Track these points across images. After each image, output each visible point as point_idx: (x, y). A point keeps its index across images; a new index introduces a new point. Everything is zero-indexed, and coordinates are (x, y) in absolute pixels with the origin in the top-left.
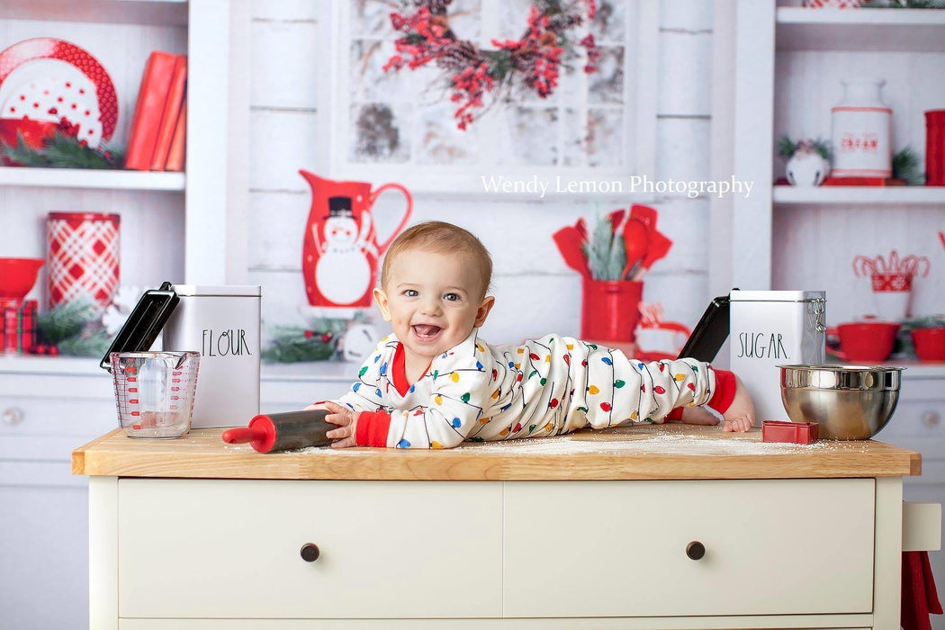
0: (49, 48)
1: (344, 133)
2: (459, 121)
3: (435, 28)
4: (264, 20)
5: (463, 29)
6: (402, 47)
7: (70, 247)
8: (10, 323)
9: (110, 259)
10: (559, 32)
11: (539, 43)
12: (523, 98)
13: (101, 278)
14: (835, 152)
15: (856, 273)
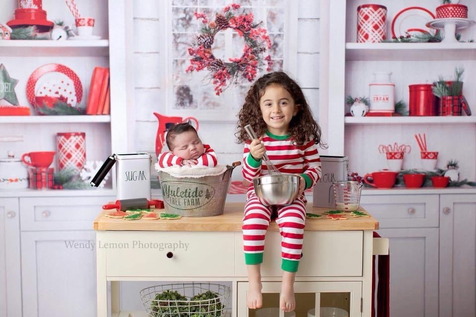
0: (54, 68)
1: (171, 98)
2: (217, 92)
3: (206, 54)
4: (138, 53)
5: (218, 55)
6: (193, 62)
7: (66, 146)
8: (43, 177)
9: (82, 151)
10: (256, 55)
11: (248, 59)
12: (242, 83)
13: (79, 158)
14: (370, 102)
15: (380, 153)
